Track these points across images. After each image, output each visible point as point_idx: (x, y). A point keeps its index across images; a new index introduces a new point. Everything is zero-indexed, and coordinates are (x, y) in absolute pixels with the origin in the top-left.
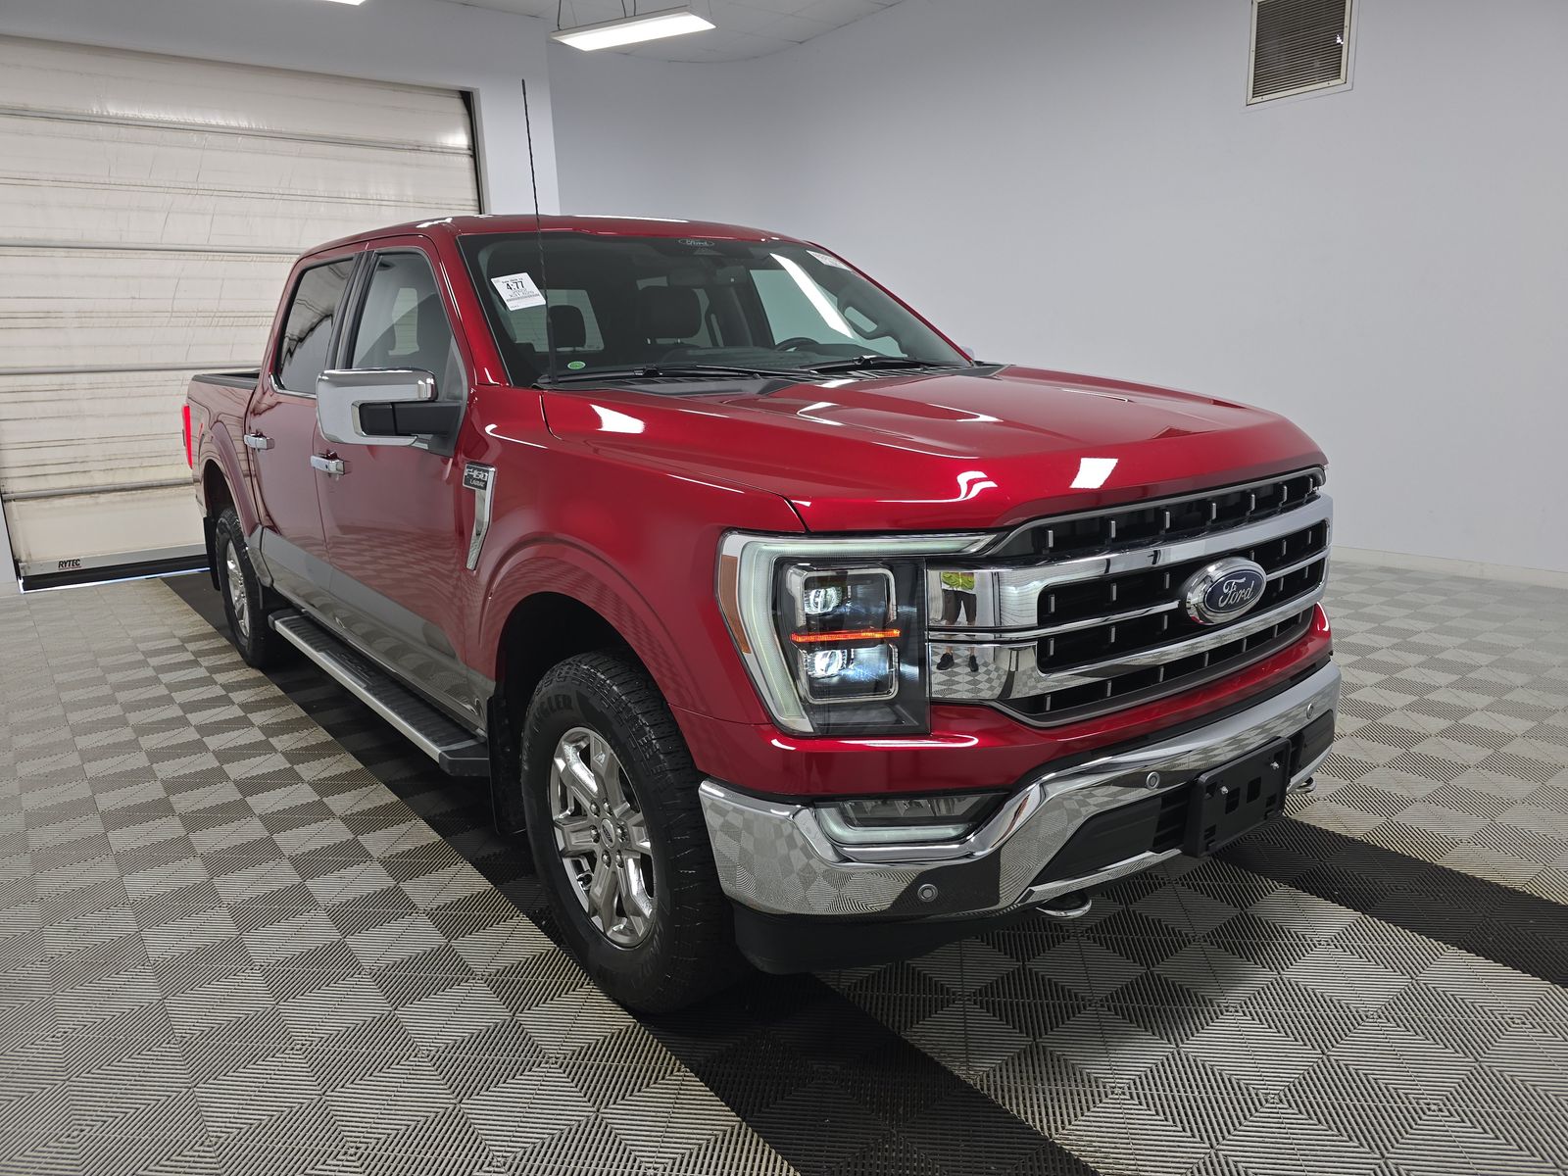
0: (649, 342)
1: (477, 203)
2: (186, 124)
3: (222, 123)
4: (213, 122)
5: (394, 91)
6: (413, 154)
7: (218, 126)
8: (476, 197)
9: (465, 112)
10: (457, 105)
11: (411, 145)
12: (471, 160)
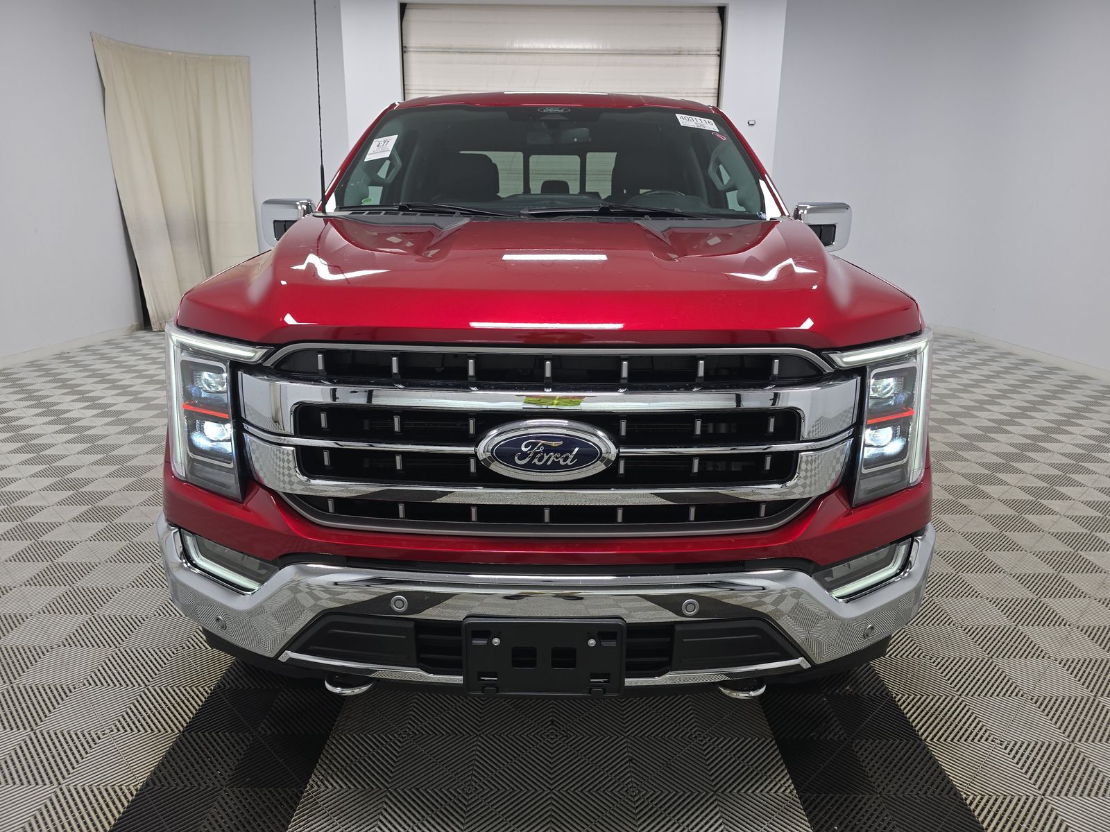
0: (625, 192)
1: (717, 91)
2: (534, 49)
3: (555, 46)
4: (549, 47)
5: (670, 12)
6: (676, 58)
7: (553, 49)
8: (717, 87)
9: (720, 22)
10: (715, 17)
11: (674, 51)
12: (719, 58)
